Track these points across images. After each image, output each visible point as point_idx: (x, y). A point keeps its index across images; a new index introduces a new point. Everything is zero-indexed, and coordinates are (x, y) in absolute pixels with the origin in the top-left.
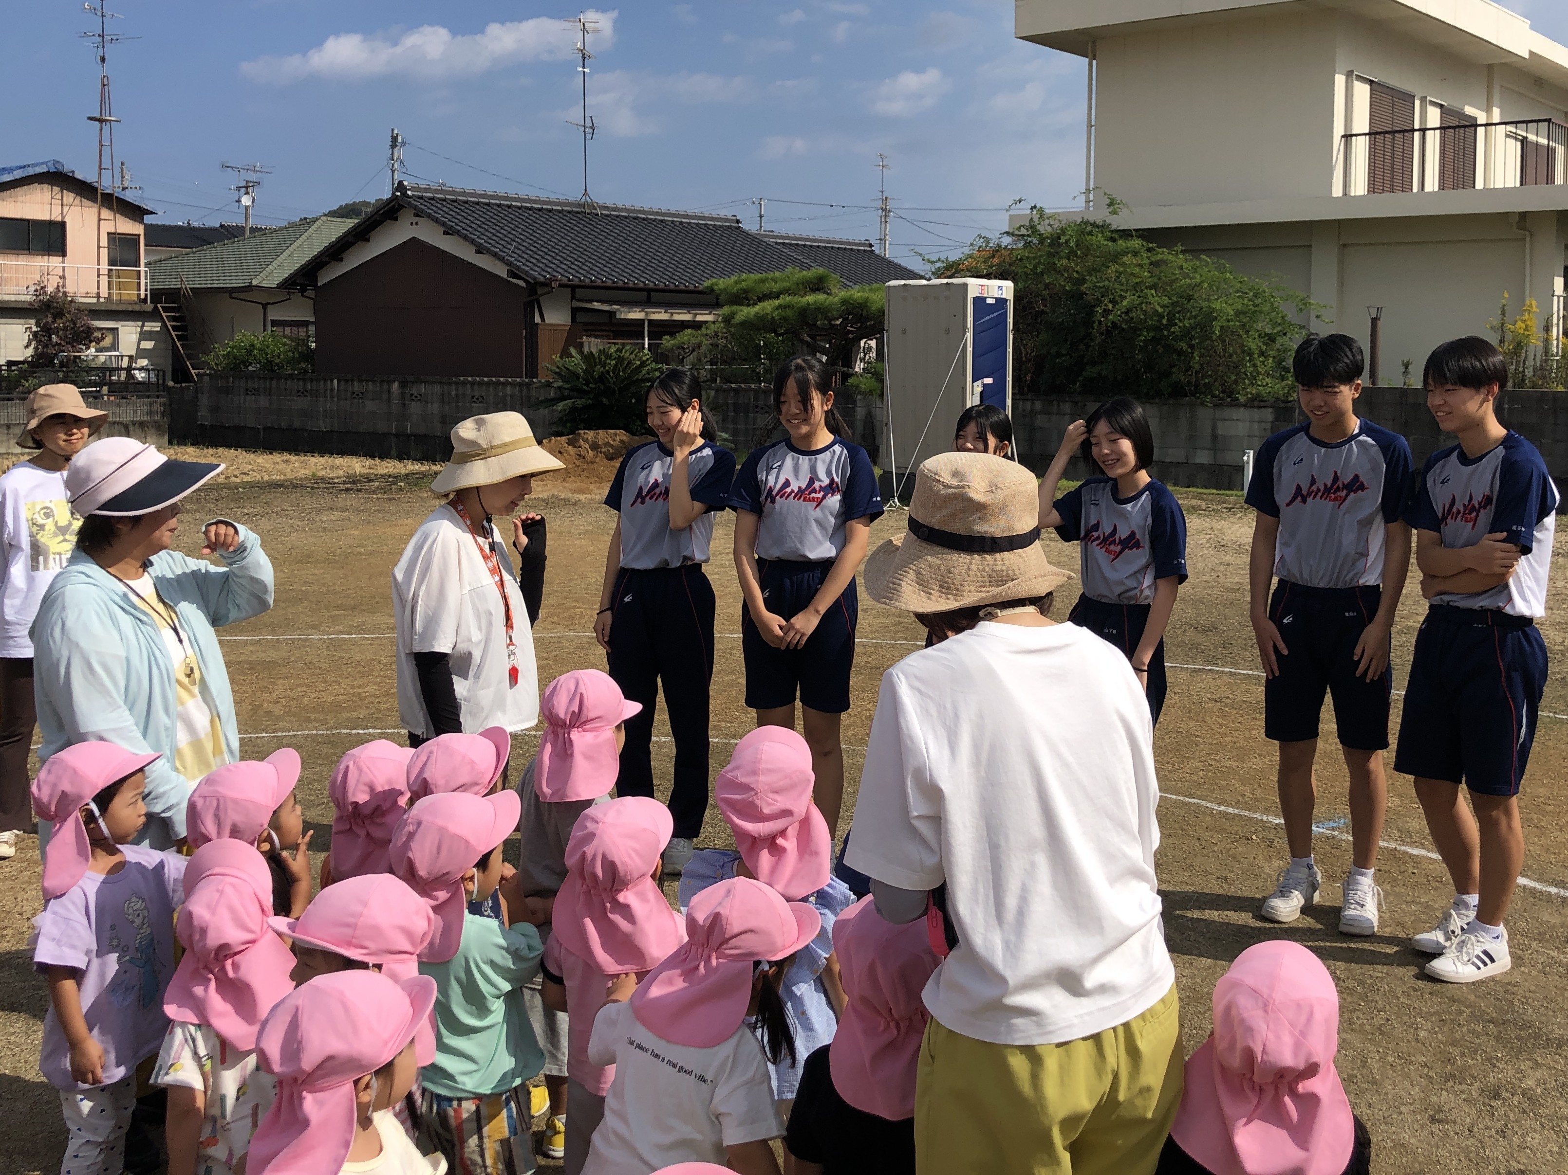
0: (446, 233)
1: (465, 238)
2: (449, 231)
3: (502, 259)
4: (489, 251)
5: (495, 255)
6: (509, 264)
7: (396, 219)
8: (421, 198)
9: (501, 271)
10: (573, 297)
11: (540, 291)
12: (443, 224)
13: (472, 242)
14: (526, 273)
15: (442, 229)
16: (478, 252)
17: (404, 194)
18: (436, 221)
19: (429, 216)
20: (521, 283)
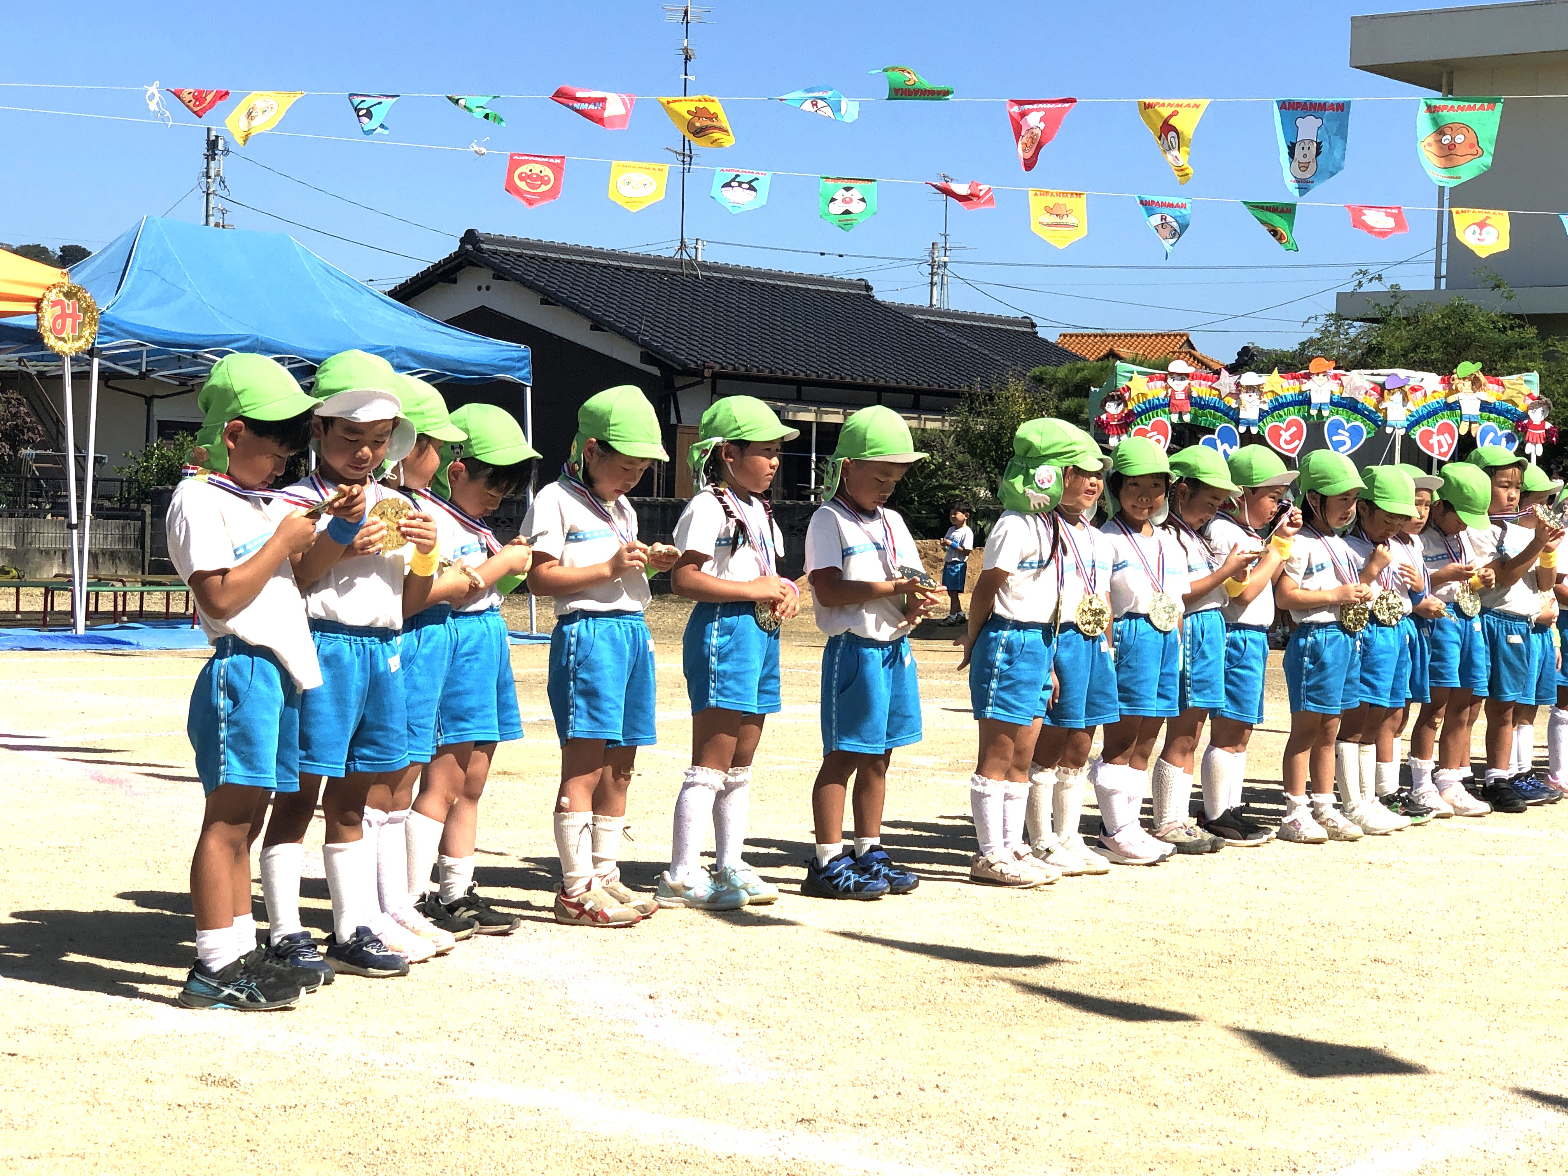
0: (544, 302)
1: (575, 309)
2: (548, 300)
3: (632, 339)
4: (613, 328)
5: (623, 333)
6: (643, 344)
7: (455, 281)
8: (495, 252)
9: (631, 355)
10: (714, 391)
11: (679, 382)
12: (539, 290)
13: (586, 315)
14: (667, 356)
15: (537, 298)
16: (595, 327)
17: (480, 250)
18: (528, 285)
19: (518, 278)
20: (655, 371)
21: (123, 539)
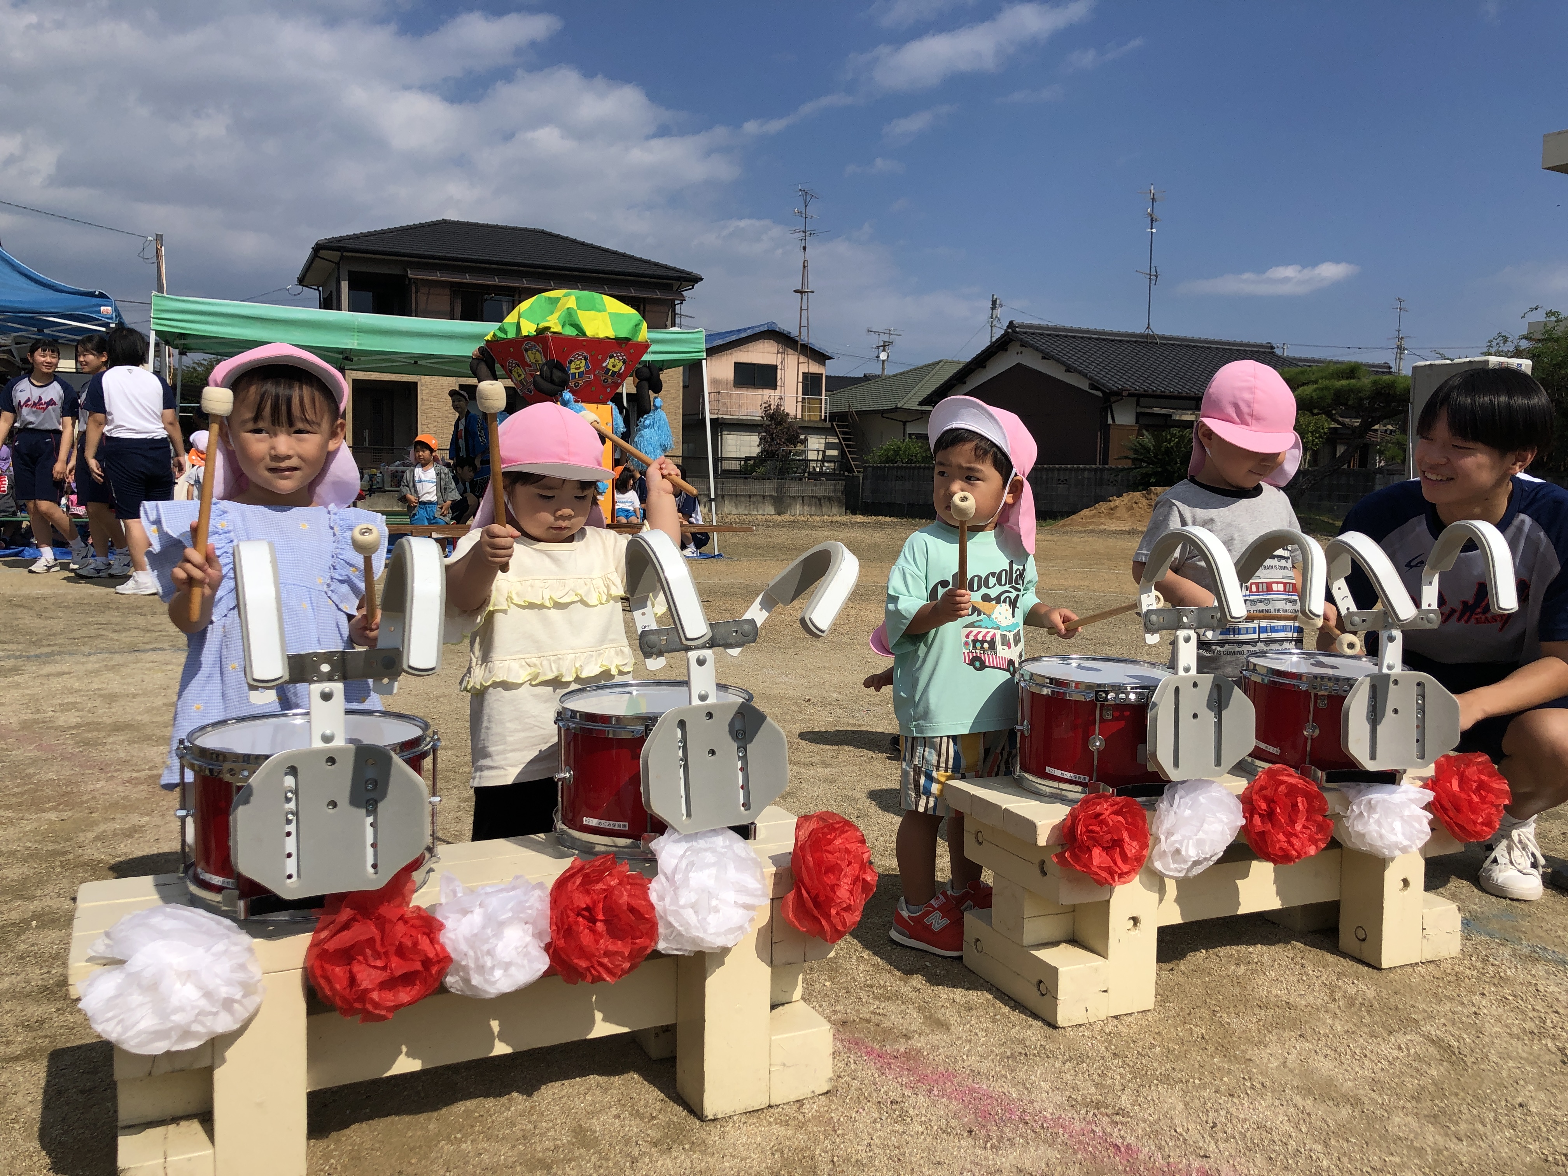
0: (1044, 358)
1: (1058, 361)
2: (1046, 357)
3: (1085, 376)
4: (1075, 370)
5: (1080, 372)
6: (1091, 379)
7: (1006, 350)
8: (1025, 333)
9: (1084, 385)
10: (1138, 405)
11: (1113, 399)
12: (1042, 351)
13: (1063, 363)
14: (1104, 385)
15: (1041, 355)
16: (1067, 371)
17: (1014, 331)
18: (1037, 349)
19: (1031, 346)
20: (1099, 394)
21: (835, 491)
